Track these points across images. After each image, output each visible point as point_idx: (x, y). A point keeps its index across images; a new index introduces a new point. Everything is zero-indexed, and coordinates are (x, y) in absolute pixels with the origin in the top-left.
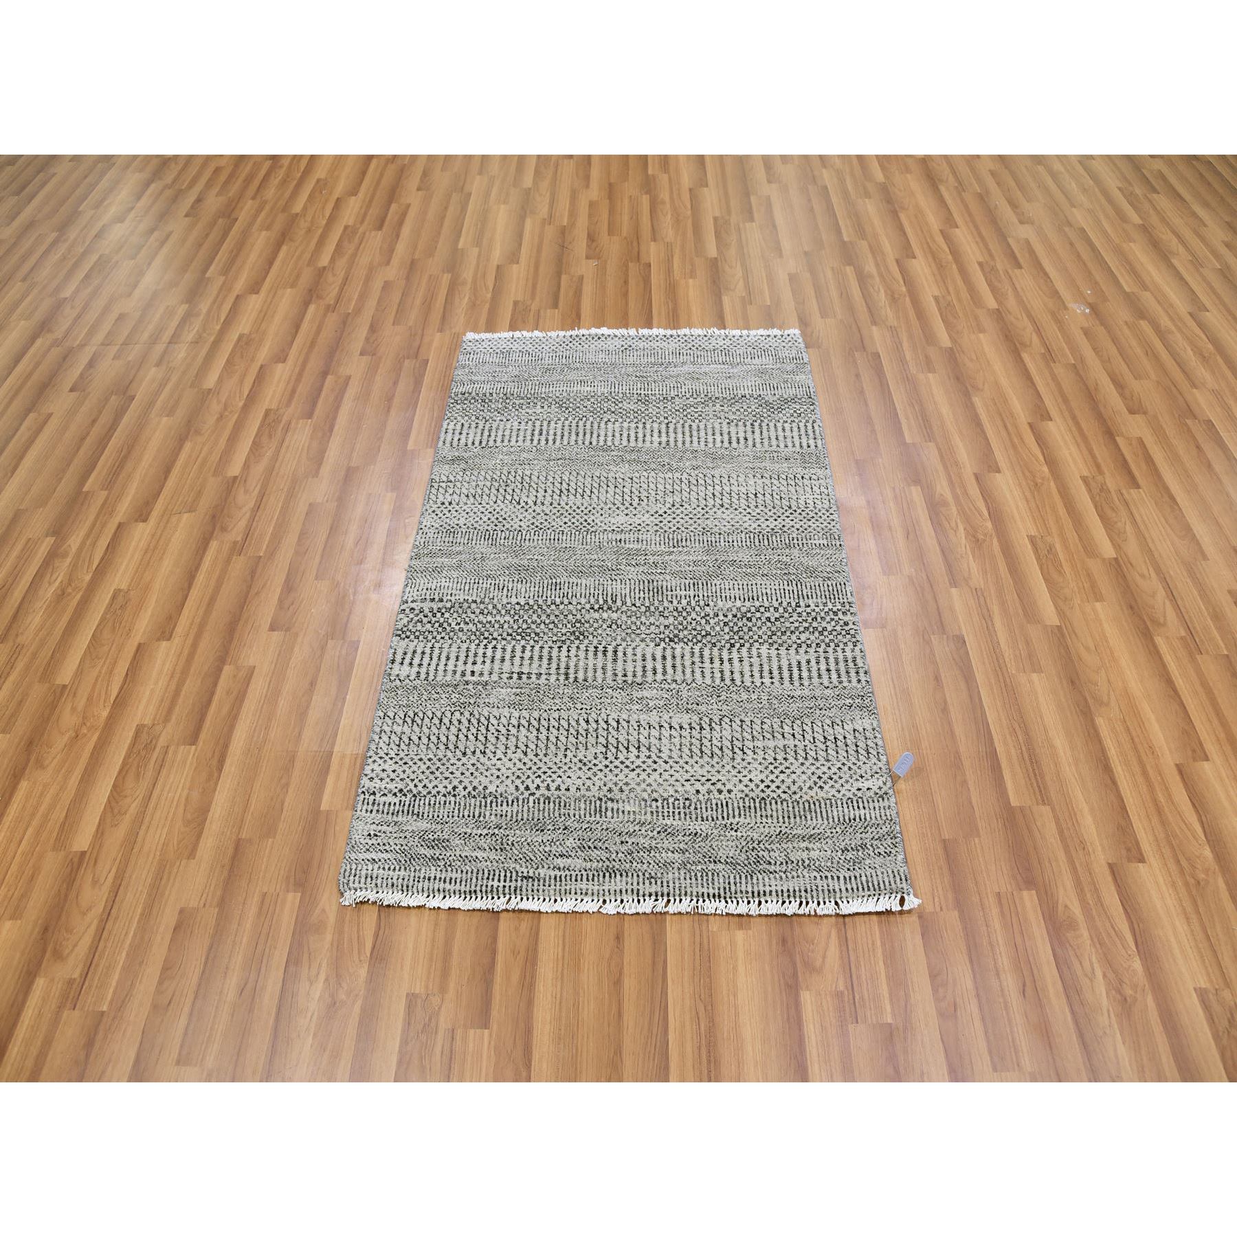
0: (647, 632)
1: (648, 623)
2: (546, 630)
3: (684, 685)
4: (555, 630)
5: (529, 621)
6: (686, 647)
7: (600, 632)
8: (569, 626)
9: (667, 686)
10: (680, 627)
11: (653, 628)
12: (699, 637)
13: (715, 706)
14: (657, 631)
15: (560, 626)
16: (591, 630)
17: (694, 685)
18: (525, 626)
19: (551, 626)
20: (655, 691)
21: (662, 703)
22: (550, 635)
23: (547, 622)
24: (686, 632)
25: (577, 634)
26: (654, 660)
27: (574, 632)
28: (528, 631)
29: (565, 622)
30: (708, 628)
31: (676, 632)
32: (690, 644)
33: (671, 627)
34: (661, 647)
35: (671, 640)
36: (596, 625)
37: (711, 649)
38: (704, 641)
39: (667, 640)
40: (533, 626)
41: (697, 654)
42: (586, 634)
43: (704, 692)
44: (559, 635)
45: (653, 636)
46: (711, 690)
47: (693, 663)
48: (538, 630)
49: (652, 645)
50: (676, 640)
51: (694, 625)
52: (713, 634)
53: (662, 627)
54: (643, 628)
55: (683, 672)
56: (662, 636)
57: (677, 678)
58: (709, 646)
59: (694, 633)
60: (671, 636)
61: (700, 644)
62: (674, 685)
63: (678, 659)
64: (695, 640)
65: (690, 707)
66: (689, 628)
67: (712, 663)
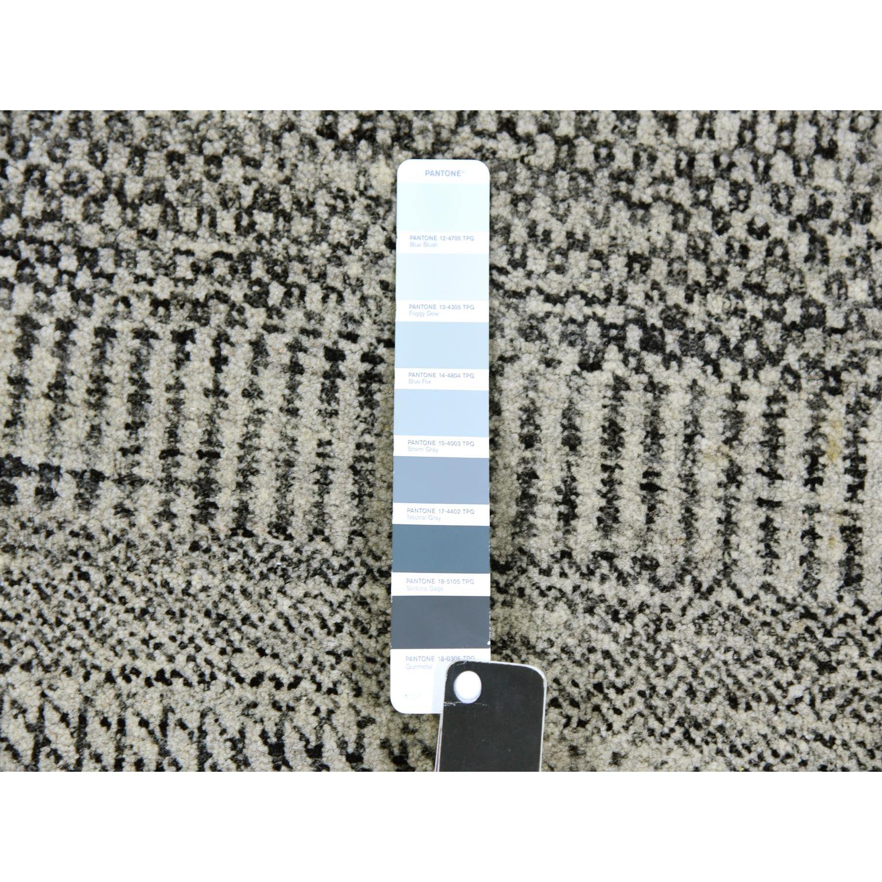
0: (555, 284)
1: (559, 239)
2: (127, 238)
3: (686, 591)
4: (167, 240)
5: (54, 178)
6: (708, 382)
7: (354, 269)
8: (226, 222)
9: (611, 590)
10: (697, 271)
11: (578, 260)
12: (772, 333)
14: (594, 286)
15: (188, 218)
16: (318, 253)
17: (726, 596)
18: (33, 205)
19: (149, 215)
20: (562, 612)
21: (585, 678)
22: (145, 268)
23: (133, 188)
24: (717, 303)
25: (258, 270)
26: (572, 443)
27: (245, 257)
28: (48, 232)
29: (209, 199)
30: (815, 288)
31: (676, 295)
32: (730, 368)
33: (659, 269)
34: (603, 377)
35: (651, 343)
36: (339, 229)
37: (816, 404)
38: (792, 357)
39: (634, 335)
40: (72, 209)
41: (754, 431)
42: (296, 275)
43: (765, 640)
44: (184, 269)
45: (575, 308)
46: (798, 627)
47: (733, 475)
48: (91, 235)
49: (570, 357)
50: (671, 340)
51: (754, 262)
52: (834, 319)
53: (618, 263)
54: (537, 262)
55: (688, 519)
56: (613, 314)
57: (659, 550)
58: (811, 384)
59: (754, 306)
60: (653, 317)
61: (771, 374)
62: (641, 590)
63: (672, 446)
64: (751, 350)
65: (699, 710)
66: (736, 278)
67: (813, 481)
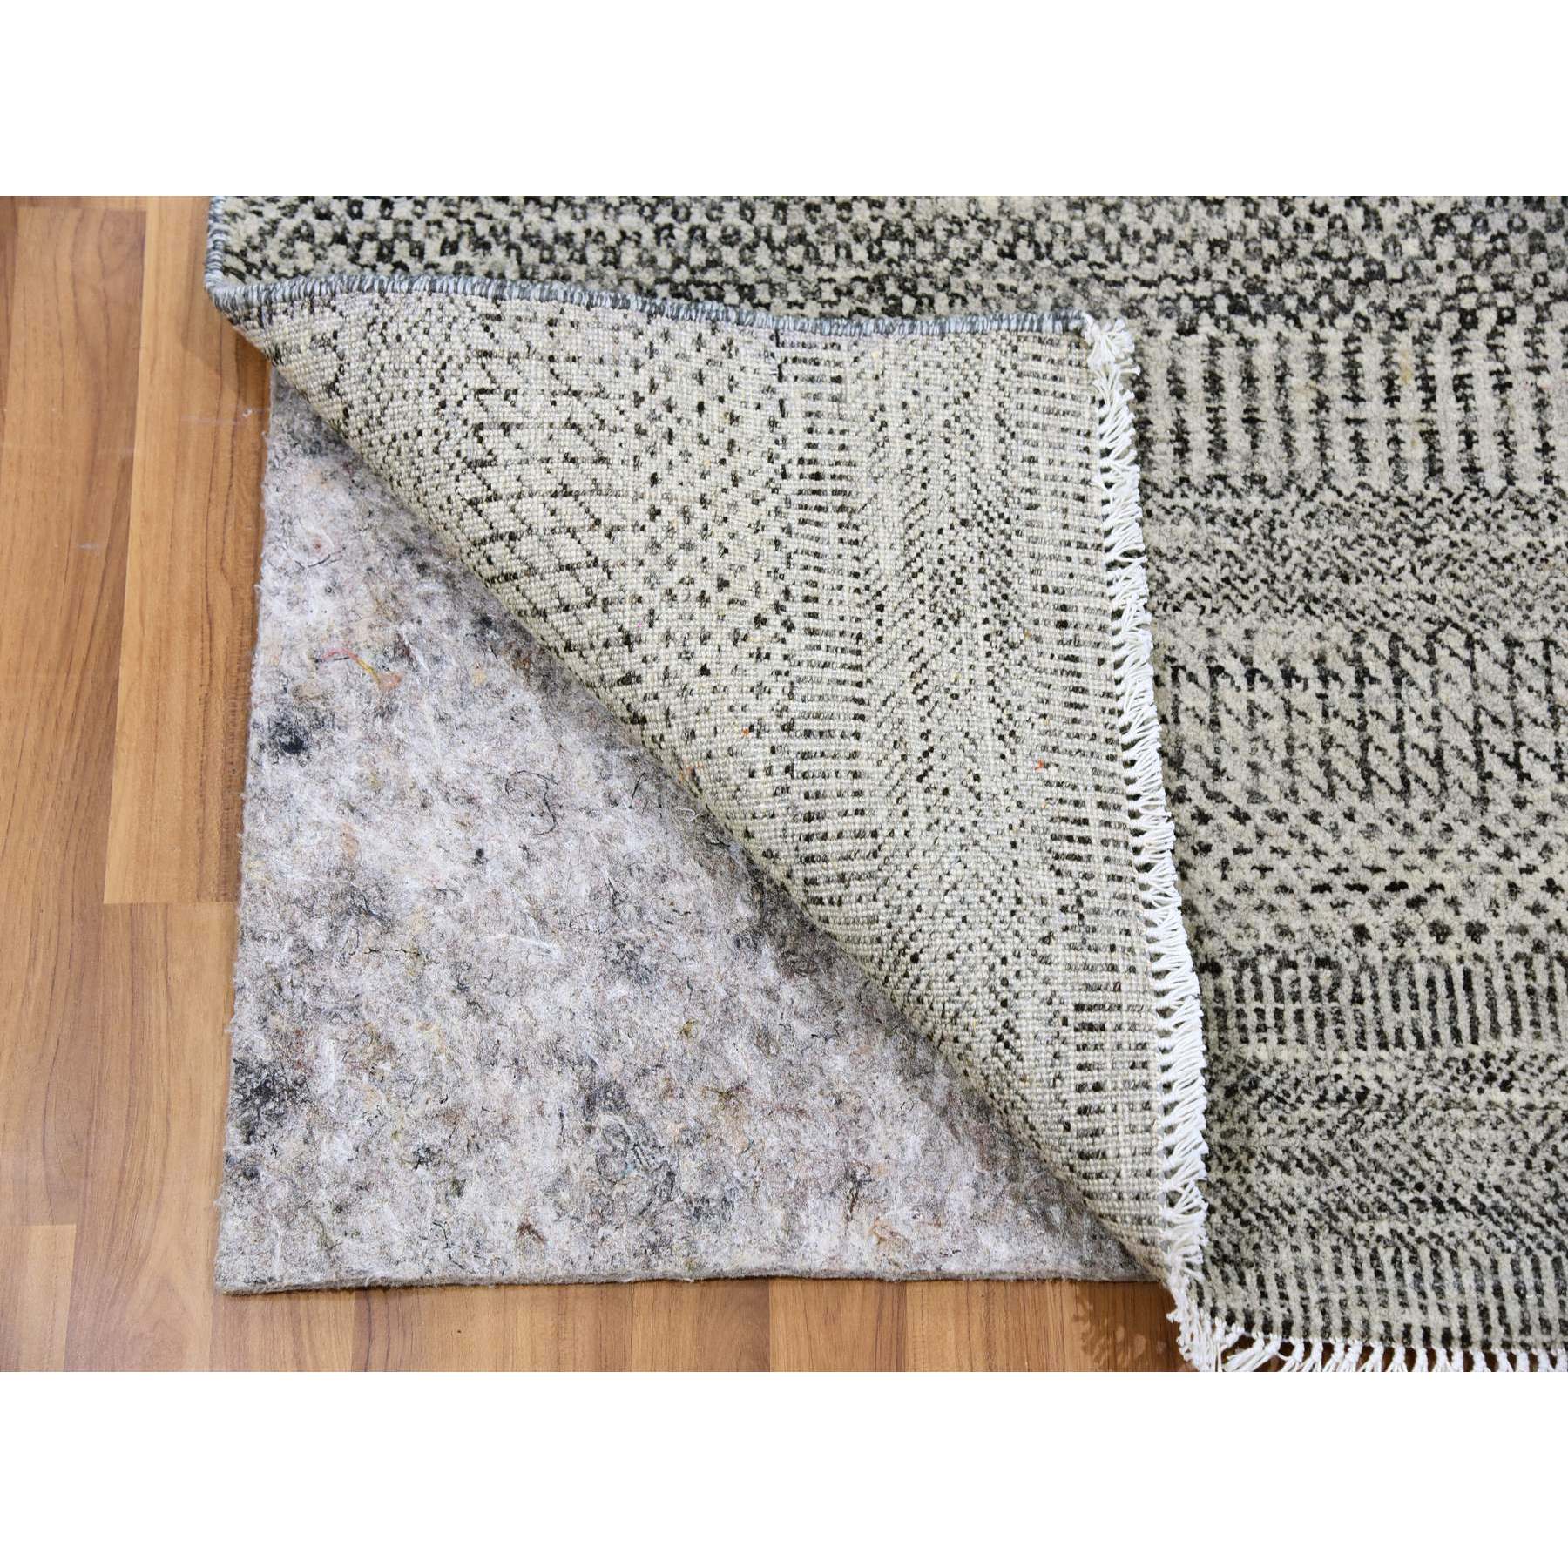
0: (1148, 271)
1: (1147, 235)
2: (778, 274)
3: (1293, 497)
4: (811, 272)
5: (714, 233)
6: (1291, 333)
7: (973, 277)
8: (860, 253)
9: (1228, 504)
10: (1270, 247)
11: (1166, 252)
12: (1341, 289)
13: (1409, 584)
14: (1183, 269)
15: (827, 254)
16: (941, 269)
17: (1328, 496)
18: (698, 256)
19: (795, 255)
20: (1186, 525)
21: (1214, 573)
22: (796, 296)
23: (779, 235)
24: (1291, 270)
25: (891, 288)
26: (1179, 393)
27: (879, 279)
28: (712, 276)
29: (844, 236)
30: (1374, 249)
31: (1255, 268)
32: (1309, 320)
33: (1237, 249)
34: (1200, 338)
35: (1237, 307)
36: (957, 248)
37: (1386, 340)
38: (1360, 306)
39: (1222, 304)
40: (730, 256)
41: (1336, 365)
42: (924, 287)
43: (1366, 527)
44: (828, 292)
45: (1168, 289)
46: (1393, 514)
47: (1322, 403)
48: (748, 275)
49: (1168, 327)
50: (1255, 304)
51: (1319, 234)
52: (1393, 272)
53: (1201, 249)
54: (1131, 256)
55: (1287, 442)
56: (1202, 289)
57: (1265, 467)
58: (1380, 325)
59: (1323, 270)
60: (1237, 287)
61: (1344, 321)
62: (1255, 500)
63: (1266, 387)
64: (1325, 304)
65: (1316, 587)
66: (1304, 249)
67: (1392, 400)
